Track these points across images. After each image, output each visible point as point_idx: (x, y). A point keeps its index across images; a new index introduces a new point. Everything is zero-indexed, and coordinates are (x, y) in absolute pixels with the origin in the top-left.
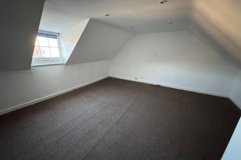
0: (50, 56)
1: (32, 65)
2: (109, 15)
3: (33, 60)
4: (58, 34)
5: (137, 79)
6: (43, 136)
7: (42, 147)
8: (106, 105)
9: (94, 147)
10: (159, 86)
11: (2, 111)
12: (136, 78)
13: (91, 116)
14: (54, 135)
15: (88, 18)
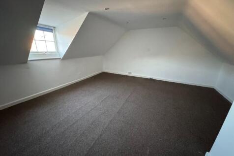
0: (46, 51)
1: (29, 59)
2: (108, 9)
3: (30, 54)
4: (54, 27)
5: (131, 73)
6: (48, 129)
7: (49, 138)
8: (105, 97)
9: (101, 135)
10: (151, 80)
11: (2, 106)
12: (129, 73)
13: (92, 108)
14: (59, 126)
15: (87, 11)
